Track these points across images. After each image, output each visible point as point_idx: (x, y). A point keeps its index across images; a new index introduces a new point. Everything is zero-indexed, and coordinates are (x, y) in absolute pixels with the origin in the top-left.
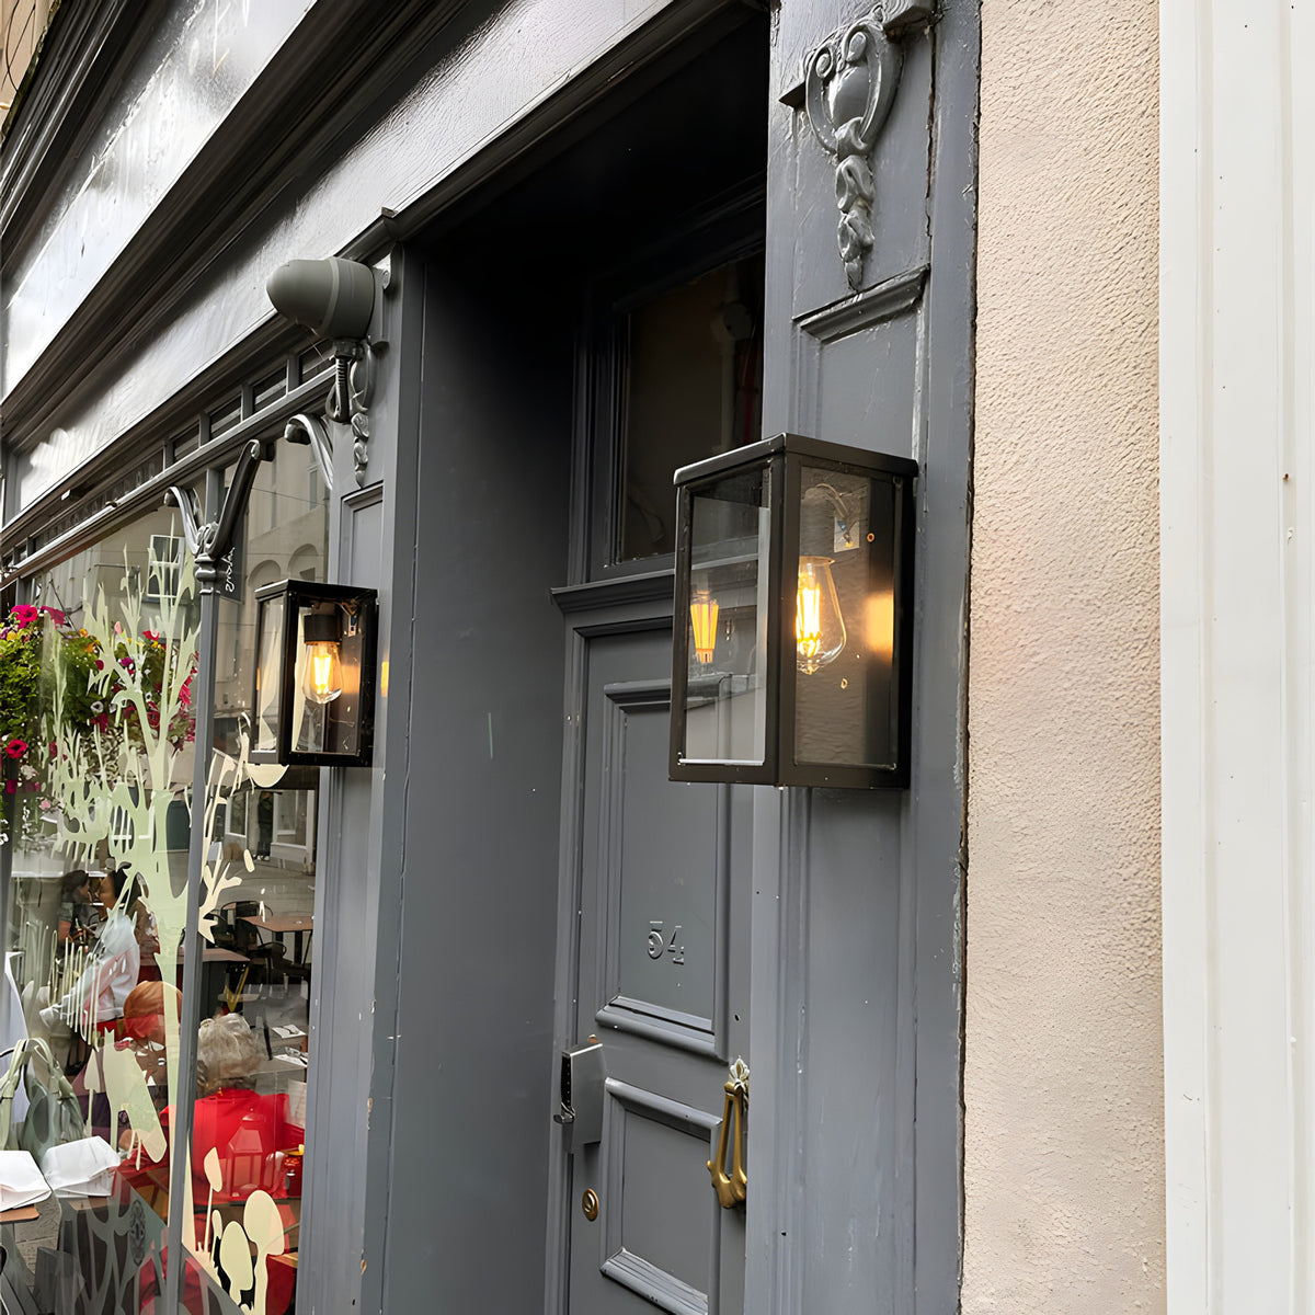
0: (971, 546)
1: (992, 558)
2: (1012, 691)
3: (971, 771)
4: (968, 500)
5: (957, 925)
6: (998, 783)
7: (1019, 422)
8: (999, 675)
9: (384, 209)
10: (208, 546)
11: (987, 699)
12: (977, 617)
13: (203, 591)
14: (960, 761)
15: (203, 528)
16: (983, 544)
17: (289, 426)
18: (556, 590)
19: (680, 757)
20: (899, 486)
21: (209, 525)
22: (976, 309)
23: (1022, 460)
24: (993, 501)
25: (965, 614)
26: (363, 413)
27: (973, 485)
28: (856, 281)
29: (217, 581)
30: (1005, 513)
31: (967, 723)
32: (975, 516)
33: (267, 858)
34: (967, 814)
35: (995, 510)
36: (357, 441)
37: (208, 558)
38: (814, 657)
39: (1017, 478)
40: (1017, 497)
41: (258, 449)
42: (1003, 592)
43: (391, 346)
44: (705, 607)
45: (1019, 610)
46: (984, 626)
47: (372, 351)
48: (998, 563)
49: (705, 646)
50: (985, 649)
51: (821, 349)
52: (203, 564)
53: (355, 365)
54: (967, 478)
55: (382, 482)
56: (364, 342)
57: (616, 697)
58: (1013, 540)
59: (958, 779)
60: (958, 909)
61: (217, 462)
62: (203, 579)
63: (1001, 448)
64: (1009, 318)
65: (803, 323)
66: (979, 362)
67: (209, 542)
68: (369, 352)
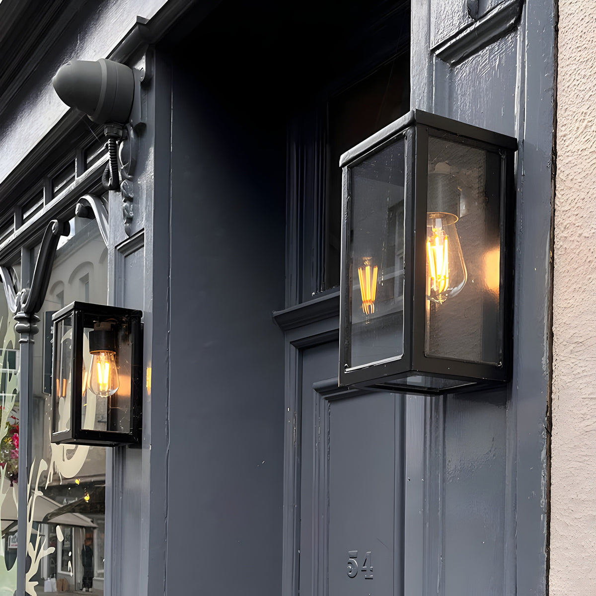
0: (555, 194)
1: (569, 201)
2: (582, 296)
3: (554, 360)
4: (553, 161)
5: (543, 473)
6: (572, 365)
7: (587, 96)
8: (574, 286)
9: (138, 17)
10: (23, 306)
11: (565, 305)
12: (558, 247)
13: (21, 340)
14: (546, 354)
15: (19, 293)
16: (562, 193)
17: (78, 205)
18: (276, 313)
19: (346, 367)
20: (503, 157)
21: (24, 290)
22: (558, 16)
23: (590, 124)
24: (570, 159)
25: (550, 245)
26: (129, 179)
27: (556, 150)
28: (474, 11)
29: (31, 332)
30: (578, 167)
31: (552, 325)
32: (558, 172)
33: (90, 590)
34: (551, 392)
35: (570, 165)
36: (125, 201)
37: (24, 315)
38: (443, 293)
39: (586, 139)
40: (586, 153)
41: (57, 225)
42: (577, 225)
43: (147, 125)
44: (368, 269)
45: (588, 236)
46: (563, 253)
47: (135, 131)
48: (573, 204)
49: (368, 298)
50: (564, 269)
51: (451, 70)
52: (20, 319)
53: (122, 144)
54: (551, 145)
55: (143, 229)
56: (128, 125)
57: (322, 391)
58: (583, 185)
59: (545, 367)
60: (545, 461)
61: (28, 241)
62: (20, 331)
63: (576, 118)
64: (581, 19)
65: (438, 52)
66: (560, 56)
67: (24, 303)
68: (132, 132)
